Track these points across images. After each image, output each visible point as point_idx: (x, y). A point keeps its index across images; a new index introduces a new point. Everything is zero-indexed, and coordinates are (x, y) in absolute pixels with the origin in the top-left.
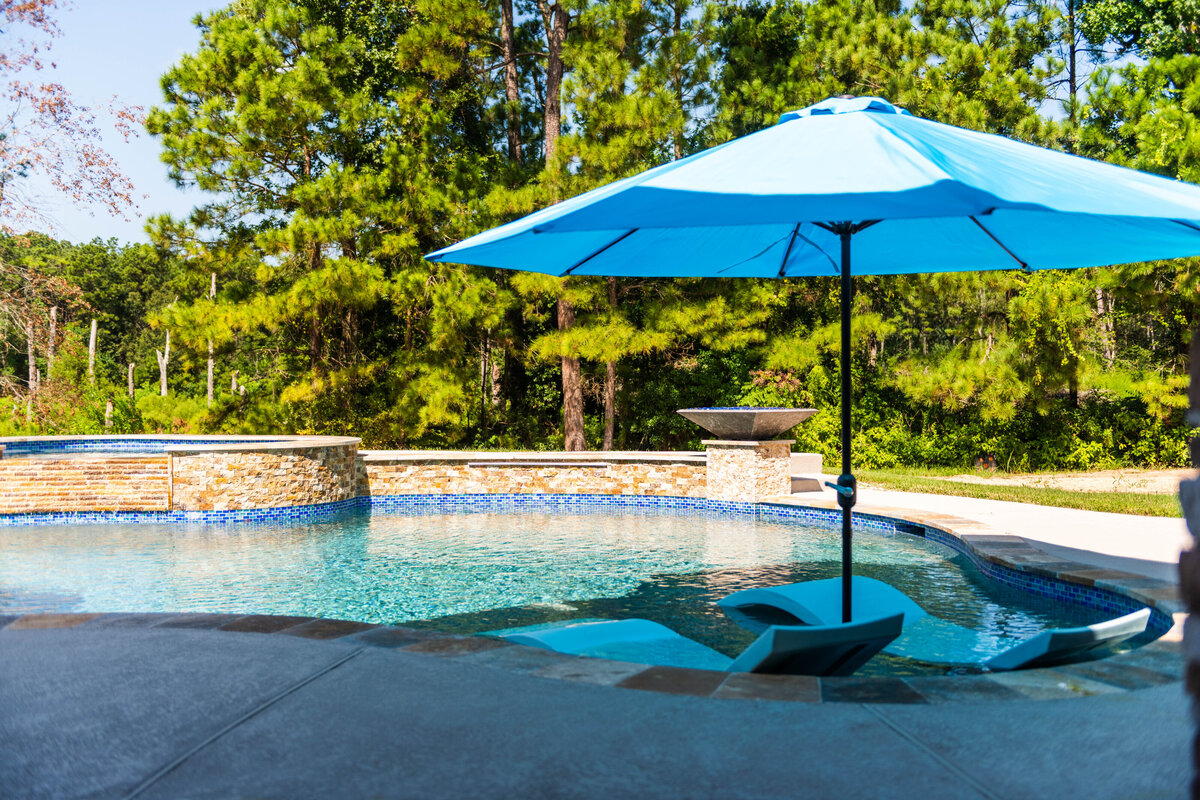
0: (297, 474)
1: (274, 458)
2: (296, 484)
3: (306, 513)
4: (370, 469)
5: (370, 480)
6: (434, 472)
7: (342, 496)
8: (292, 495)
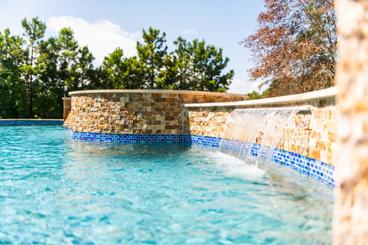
0: (104, 110)
1: (90, 100)
2: (103, 118)
3: (111, 139)
4: (191, 114)
5: (190, 122)
6: (221, 118)
7: (148, 131)
8: (100, 125)
